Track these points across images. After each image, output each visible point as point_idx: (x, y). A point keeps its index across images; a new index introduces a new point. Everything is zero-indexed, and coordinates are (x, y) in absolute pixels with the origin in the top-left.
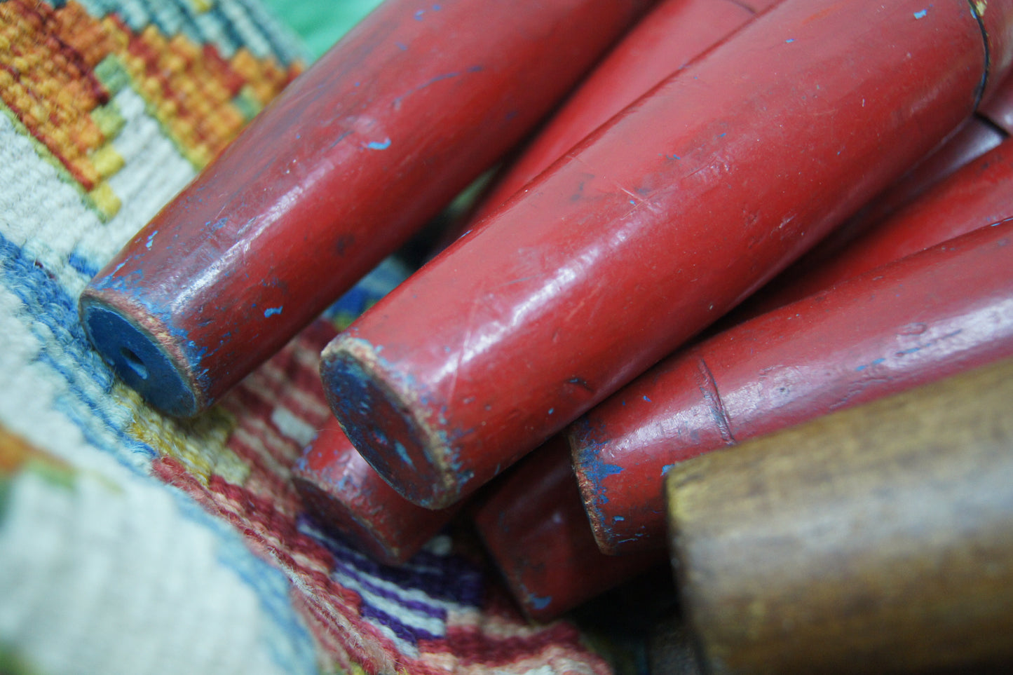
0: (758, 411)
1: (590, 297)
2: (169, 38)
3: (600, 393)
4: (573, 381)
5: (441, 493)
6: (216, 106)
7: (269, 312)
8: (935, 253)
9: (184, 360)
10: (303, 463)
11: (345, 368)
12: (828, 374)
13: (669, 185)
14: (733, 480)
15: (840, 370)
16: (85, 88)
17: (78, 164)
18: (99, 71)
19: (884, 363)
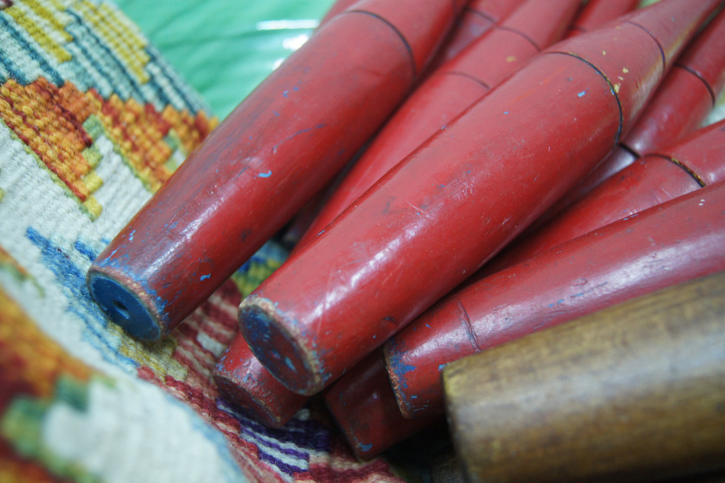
0: (493, 332)
1: (396, 270)
2: (124, 101)
3: (402, 324)
4: (386, 319)
5: (312, 387)
6: (154, 143)
7: (203, 277)
8: (590, 237)
9: (155, 308)
10: (221, 367)
11: (256, 315)
12: (533, 309)
13: (439, 203)
14: (481, 372)
15: (539, 307)
16: (78, 137)
17: (76, 184)
18: (85, 126)
19: (563, 302)
